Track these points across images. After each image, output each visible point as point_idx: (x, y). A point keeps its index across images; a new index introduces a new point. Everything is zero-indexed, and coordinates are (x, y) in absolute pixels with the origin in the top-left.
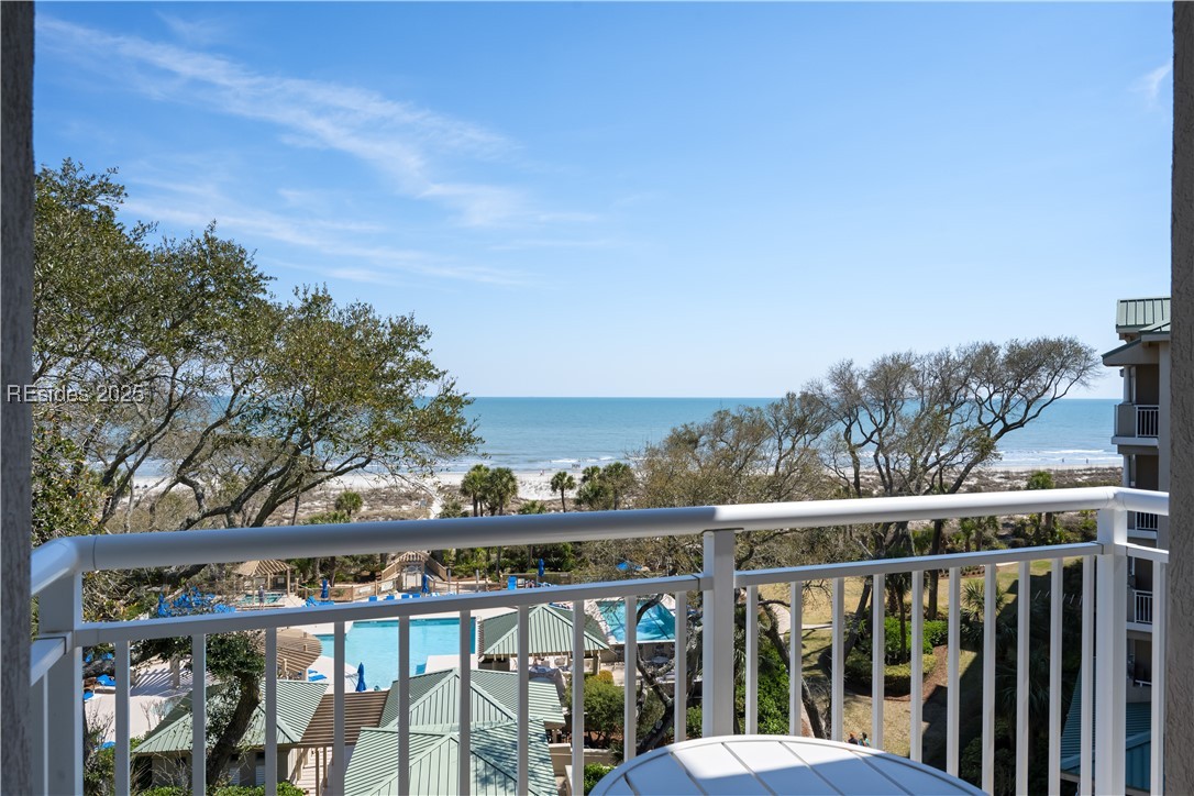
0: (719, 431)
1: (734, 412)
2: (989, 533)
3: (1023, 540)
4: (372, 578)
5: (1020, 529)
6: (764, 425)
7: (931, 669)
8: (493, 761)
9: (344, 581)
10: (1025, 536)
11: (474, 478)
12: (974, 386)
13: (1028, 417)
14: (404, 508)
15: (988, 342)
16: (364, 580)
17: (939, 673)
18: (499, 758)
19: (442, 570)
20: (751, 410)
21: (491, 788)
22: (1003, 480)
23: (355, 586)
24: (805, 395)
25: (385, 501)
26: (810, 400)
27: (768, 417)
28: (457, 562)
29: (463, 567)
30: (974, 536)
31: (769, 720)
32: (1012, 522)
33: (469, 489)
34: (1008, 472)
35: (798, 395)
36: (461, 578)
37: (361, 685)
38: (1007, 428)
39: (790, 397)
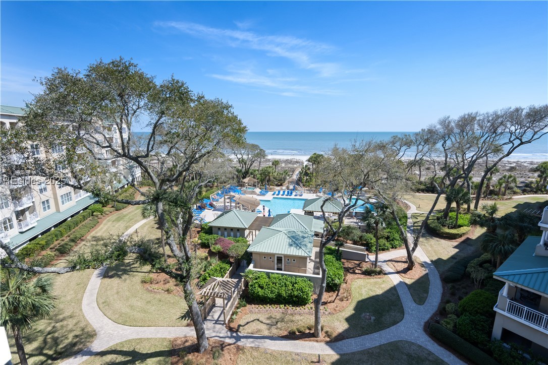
0: (393, 143)
1: (399, 136)
2: (512, 185)
3: (529, 189)
4: (281, 185)
5: (529, 184)
6: (411, 141)
7: (467, 232)
8: (294, 240)
9: (273, 185)
10: (531, 187)
11: (312, 157)
12: (509, 126)
13: (534, 138)
14: (295, 165)
15: (518, 107)
16: (279, 186)
17: (471, 234)
18: (296, 240)
19: (301, 185)
20: (406, 136)
21: (292, 248)
22: (529, 165)
23: (275, 187)
24: (429, 130)
25: (290, 163)
26: (430, 131)
27: (413, 138)
28: (306, 182)
29: (307, 184)
30: (504, 185)
31: (395, 241)
32: (527, 181)
33: (311, 160)
34: (532, 162)
35: (426, 130)
36: (306, 187)
37: (269, 215)
38: (522, 143)
39: (423, 130)
